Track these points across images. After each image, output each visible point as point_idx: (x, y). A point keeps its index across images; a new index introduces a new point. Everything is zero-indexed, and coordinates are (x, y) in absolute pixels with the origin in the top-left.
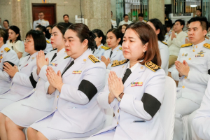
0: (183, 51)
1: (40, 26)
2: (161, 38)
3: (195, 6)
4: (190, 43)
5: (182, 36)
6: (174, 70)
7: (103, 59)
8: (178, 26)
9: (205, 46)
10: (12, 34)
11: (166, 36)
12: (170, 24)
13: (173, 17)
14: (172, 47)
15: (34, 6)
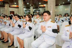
0: (36, 19)
1: (11, 15)
2: (32, 17)
3: (38, 12)
4: (37, 18)
5: (36, 17)
6: (34, 23)
7: (22, 21)
8: (35, 15)
9: (39, 18)
10: (6, 17)
11: (33, 17)
12: (34, 15)
13: (34, 14)
14: (34, 19)
15: (10, 12)
